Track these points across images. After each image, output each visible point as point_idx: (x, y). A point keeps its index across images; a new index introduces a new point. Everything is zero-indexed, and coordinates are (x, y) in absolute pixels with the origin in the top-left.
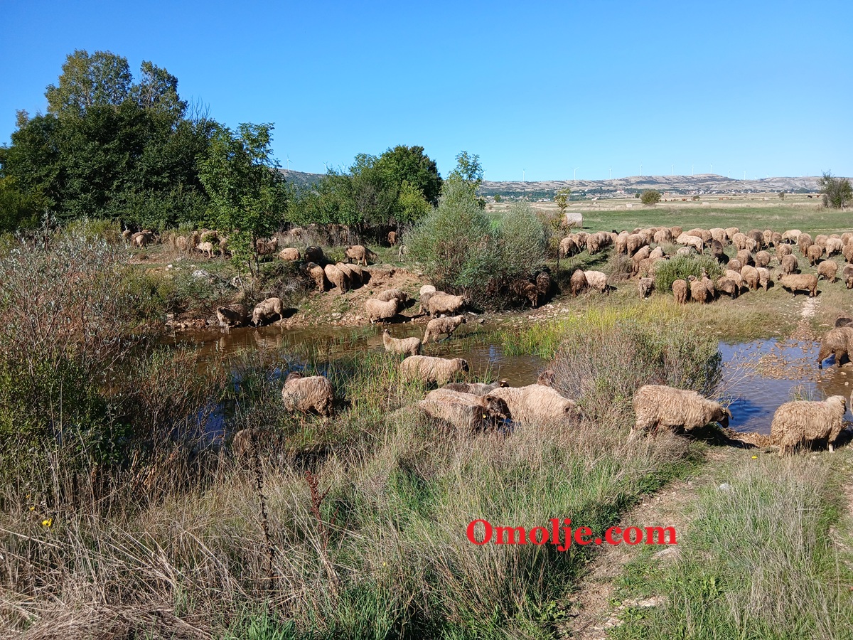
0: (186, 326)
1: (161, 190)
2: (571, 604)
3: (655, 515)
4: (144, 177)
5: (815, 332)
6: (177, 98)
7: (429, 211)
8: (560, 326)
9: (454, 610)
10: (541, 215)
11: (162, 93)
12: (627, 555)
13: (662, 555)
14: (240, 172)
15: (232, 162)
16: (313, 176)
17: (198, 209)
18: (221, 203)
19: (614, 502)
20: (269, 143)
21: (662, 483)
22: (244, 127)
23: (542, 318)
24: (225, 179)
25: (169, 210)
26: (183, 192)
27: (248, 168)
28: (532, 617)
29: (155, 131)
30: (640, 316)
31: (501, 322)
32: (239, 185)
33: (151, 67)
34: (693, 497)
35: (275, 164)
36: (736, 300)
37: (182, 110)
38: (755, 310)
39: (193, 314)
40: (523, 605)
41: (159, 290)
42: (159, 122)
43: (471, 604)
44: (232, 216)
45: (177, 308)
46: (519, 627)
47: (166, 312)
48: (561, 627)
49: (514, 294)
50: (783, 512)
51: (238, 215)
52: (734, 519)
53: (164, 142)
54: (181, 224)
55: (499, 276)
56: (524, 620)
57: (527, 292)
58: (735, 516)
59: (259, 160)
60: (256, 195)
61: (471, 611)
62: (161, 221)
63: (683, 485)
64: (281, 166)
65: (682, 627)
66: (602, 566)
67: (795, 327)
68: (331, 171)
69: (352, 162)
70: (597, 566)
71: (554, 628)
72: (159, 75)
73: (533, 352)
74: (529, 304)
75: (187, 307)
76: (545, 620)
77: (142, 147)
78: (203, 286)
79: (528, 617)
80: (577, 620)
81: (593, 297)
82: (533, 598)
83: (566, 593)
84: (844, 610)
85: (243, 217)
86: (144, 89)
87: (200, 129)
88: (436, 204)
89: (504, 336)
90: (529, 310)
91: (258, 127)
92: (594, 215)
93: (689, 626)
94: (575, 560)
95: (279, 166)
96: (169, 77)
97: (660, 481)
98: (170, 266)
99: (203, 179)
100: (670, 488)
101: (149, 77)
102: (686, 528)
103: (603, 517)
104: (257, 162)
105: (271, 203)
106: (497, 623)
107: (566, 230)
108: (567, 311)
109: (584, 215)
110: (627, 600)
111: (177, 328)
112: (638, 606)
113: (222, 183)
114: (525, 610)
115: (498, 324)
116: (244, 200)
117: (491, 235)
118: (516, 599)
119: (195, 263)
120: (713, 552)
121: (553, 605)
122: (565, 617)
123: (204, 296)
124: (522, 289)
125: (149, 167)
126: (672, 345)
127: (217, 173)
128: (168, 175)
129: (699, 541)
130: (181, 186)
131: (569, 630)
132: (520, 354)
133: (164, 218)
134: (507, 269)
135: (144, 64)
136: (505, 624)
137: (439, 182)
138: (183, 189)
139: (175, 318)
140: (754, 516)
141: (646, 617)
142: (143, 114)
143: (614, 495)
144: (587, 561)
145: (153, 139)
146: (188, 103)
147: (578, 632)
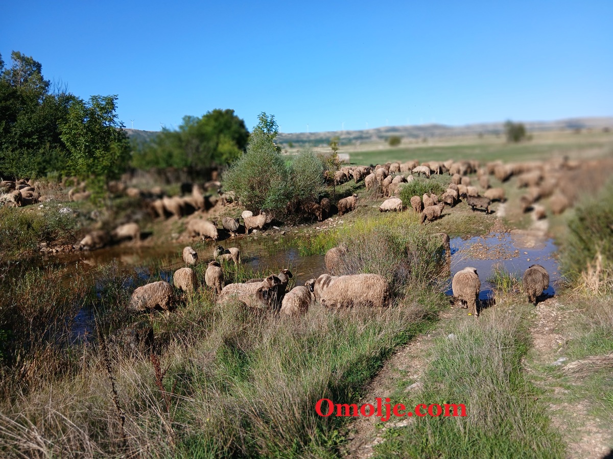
0: (57, 251)
1: (32, 148)
2: (349, 431)
3: (406, 360)
4: (18, 139)
5: (506, 227)
6: (42, 78)
7: (241, 156)
8: (338, 233)
9: (264, 446)
10: (321, 156)
11: (29, 75)
12: (388, 391)
13: (412, 389)
14: (93, 132)
15: (86, 125)
16: (152, 133)
17: (62, 161)
18: (79, 156)
19: (378, 354)
20: (114, 110)
21: (410, 338)
22: (94, 98)
23: (326, 228)
24: (81, 138)
25: (39, 163)
26: (49, 150)
27: (99, 129)
28: (321, 444)
29: (25, 104)
30: (391, 223)
31: (297, 233)
32: (93, 141)
33: (20, 55)
34: (431, 345)
35: (121, 125)
36: (453, 208)
37: (47, 88)
38: (466, 214)
39: (62, 242)
40: (314, 436)
41: (34, 225)
42: (28, 97)
43: (276, 440)
44: (88, 165)
45: (49, 238)
46: (312, 452)
47: (40, 241)
48: (342, 449)
49: (305, 212)
50: (490, 351)
51: (94, 165)
52: (458, 359)
53: (33, 112)
54: (49, 174)
55: (294, 200)
56: (315, 447)
57: (314, 210)
58: (459, 356)
59: (107, 123)
60: (107, 149)
61: (277, 445)
62: (33, 172)
63: (425, 337)
64: (125, 127)
65: (425, 439)
66: (371, 401)
67: (493, 224)
68: (164, 129)
69: (181, 122)
70: (367, 401)
71: (337, 450)
72: (26, 61)
73: (320, 253)
74: (316, 219)
75: (56, 236)
76: (330, 445)
77: (15, 116)
78: (68, 219)
79: (318, 445)
80: (353, 442)
81: (359, 212)
82: (322, 430)
83: (345, 423)
84: (531, 414)
85: (97, 166)
86: (15, 73)
87: (60, 101)
88: (245, 151)
89: (300, 243)
90: (316, 223)
91: (105, 99)
92: (357, 154)
93: (430, 438)
94: (352, 399)
95: (124, 126)
96: (35, 63)
97: (409, 336)
98: (42, 206)
99: (63, 138)
100: (416, 340)
101: (19, 63)
102: (426, 368)
103: (371, 365)
104: (106, 124)
105: (118, 154)
106: (296, 451)
107: (337, 166)
108: (342, 222)
109: (351, 154)
110: (388, 424)
111: (49, 253)
112: (396, 427)
113: (79, 141)
114: (316, 440)
115: (295, 234)
116: (98, 153)
117: (286, 172)
118: (309, 432)
119: (61, 203)
120: (445, 383)
121: (336, 433)
122: (345, 441)
123: (69, 227)
124: (311, 209)
125: (22, 132)
126: (412, 241)
127: (75, 134)
128: (37, 137)
129: (435, 376)
130: (48, 145)
131: (348, 450)
132: (312, 255)
133: (35, 169)
134: (299, 195)
135: (14, 53)
136: (302, 451)
137: (247, 134)
138: (50, 146)
139: (48, 245)
140: (471, 355)
141: (401, 434)
142: (15, 92)
143: (378, 349)
144: (361, 398)
145: (24, 110)
146: (51, 82)
147: (354, 451)
